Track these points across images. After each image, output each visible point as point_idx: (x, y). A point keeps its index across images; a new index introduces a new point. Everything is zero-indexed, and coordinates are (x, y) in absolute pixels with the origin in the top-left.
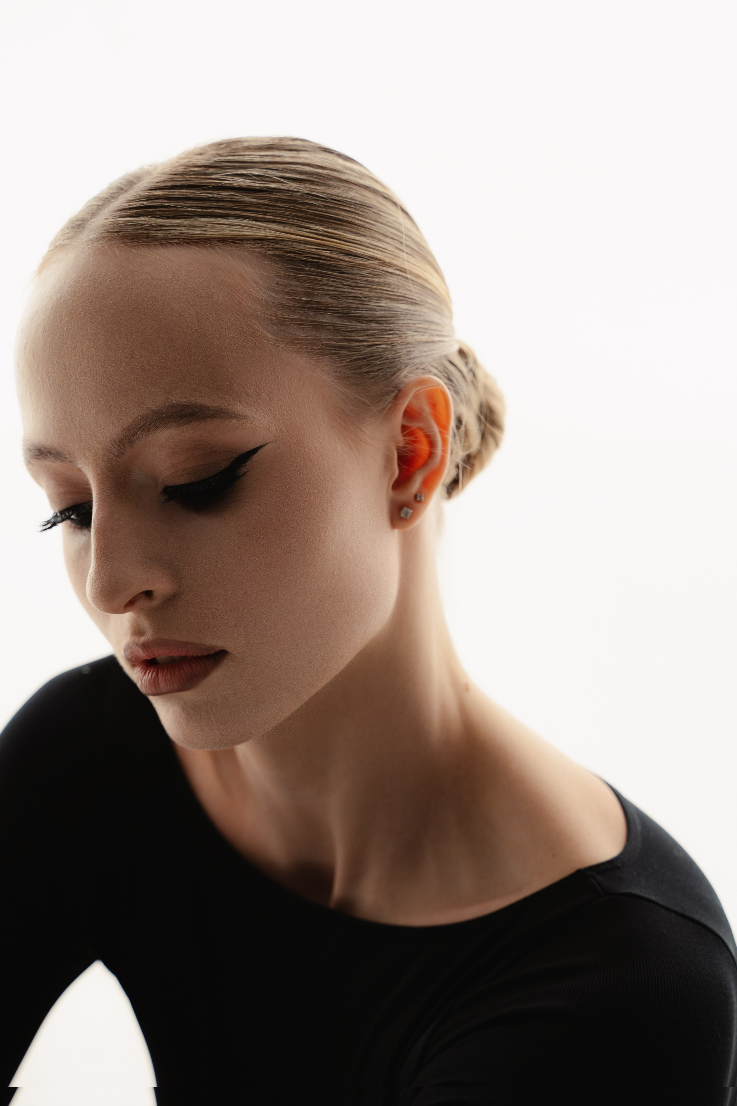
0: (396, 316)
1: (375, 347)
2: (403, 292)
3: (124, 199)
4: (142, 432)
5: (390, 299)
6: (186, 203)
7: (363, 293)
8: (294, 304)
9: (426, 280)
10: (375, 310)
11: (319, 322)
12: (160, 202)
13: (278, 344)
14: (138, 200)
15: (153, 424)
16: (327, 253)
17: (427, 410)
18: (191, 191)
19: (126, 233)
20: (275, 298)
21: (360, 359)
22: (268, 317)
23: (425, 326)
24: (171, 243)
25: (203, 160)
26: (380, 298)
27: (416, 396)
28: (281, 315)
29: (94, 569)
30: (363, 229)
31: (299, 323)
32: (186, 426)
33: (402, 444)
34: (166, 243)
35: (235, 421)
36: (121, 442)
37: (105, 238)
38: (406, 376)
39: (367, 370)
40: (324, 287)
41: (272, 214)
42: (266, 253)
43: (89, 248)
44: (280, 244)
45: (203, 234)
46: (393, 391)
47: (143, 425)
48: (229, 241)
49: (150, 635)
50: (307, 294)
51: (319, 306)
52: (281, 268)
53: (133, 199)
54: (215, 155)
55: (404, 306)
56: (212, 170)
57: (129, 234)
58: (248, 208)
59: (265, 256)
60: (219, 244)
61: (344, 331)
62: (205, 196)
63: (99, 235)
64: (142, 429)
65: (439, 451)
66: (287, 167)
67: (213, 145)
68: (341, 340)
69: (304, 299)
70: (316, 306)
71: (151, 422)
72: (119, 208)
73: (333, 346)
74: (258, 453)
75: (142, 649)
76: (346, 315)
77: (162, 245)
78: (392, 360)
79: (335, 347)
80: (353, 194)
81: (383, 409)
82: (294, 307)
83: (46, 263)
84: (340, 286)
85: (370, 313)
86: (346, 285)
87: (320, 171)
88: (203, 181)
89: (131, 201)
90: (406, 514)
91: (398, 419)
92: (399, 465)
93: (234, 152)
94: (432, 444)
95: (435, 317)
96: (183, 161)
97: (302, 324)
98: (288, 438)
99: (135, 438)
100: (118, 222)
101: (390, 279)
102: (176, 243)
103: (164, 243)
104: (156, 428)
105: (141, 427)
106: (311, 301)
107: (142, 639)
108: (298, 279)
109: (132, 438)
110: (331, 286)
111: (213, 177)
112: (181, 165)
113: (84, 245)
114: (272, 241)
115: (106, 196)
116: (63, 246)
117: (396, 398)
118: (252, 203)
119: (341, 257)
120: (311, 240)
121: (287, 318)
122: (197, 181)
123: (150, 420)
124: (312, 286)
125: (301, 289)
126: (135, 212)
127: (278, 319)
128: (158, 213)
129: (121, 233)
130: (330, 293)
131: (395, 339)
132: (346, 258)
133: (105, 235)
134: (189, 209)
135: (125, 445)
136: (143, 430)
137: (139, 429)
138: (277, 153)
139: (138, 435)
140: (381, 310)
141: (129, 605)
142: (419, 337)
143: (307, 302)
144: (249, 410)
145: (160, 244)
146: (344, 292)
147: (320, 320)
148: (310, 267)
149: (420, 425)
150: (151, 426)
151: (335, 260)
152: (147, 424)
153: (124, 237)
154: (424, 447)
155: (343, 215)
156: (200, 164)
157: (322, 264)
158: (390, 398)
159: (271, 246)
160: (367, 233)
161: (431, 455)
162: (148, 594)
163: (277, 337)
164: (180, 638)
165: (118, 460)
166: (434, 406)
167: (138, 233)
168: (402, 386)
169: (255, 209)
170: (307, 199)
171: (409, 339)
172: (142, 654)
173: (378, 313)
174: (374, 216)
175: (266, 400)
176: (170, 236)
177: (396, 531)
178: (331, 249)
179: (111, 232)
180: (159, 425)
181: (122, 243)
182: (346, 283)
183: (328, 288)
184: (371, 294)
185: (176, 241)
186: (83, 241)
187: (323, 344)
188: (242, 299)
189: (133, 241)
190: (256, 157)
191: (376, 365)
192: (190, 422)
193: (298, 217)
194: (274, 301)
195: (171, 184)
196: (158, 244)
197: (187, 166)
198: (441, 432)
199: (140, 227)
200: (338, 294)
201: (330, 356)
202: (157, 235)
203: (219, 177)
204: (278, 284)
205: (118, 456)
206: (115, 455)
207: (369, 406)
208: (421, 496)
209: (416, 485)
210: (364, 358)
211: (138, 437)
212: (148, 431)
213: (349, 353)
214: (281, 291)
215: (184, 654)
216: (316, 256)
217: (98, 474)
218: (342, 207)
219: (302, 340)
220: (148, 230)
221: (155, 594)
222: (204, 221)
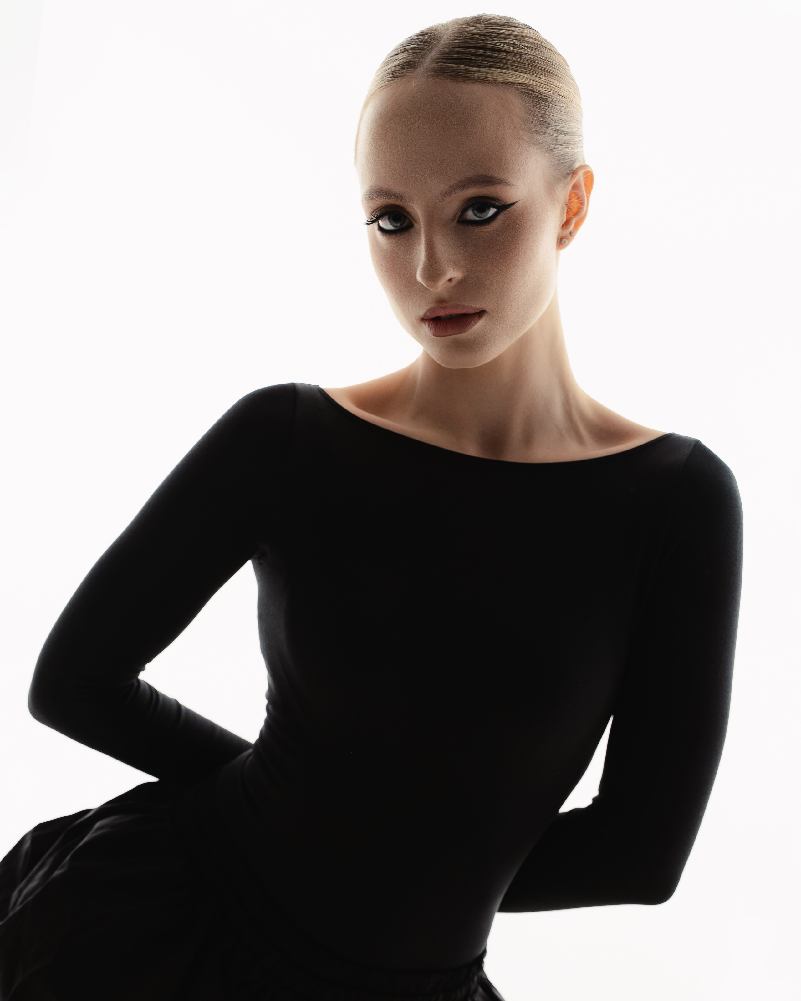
3: (439, 52)
4: (459, 189)
12: (466, 56)
13: (530, 144)
14: (452, 53)
16: (550, 93)
17: (583, 184)
20: (529, 118)
22: (526, 129)
25: (476, 30)
27: (580, 175)
28: (532, 128)
31: (539, 133)
33: (568, 202)
34: (474, 81)
35: (509, 187)
36: (446, 193)
40: (549, 113)
46: (571, 173)
48: (505, 83)
50: (542, 117)
51: (547, 124)
56: (486, 38)
57: (453, 74)
60: (501, 84)
63: (434, 73)
71: (465, 184)
74: (514, 205)
89: (447, 53)
91: (569, 189)
92: (566, 215)
94: (581, 203)
98: (529, 198)
100: (446, 67)
109: (452, 192)
110: (552, 113)
113: (425, 78)
118: (513, 60)
119: (555, 96)
121: (534, 130)
126: (453, 61)
128: (466, 63)
143: (542, 121)
144: (515, 181)
149: (578, 193)
151: (553, 98)
161: (581, 209)
162: (450, 280)
167: (459, 74)
168: (575, 169)
176: (476, 78)
177: (559, 252)
185: (480, 80)
188: (514, 118)
198: (587, 197)
208: (572, 233)
209: (572, 226)
212: (462, 189)
214: (531, 114)
216: (545, 95)
221: (453, 280)
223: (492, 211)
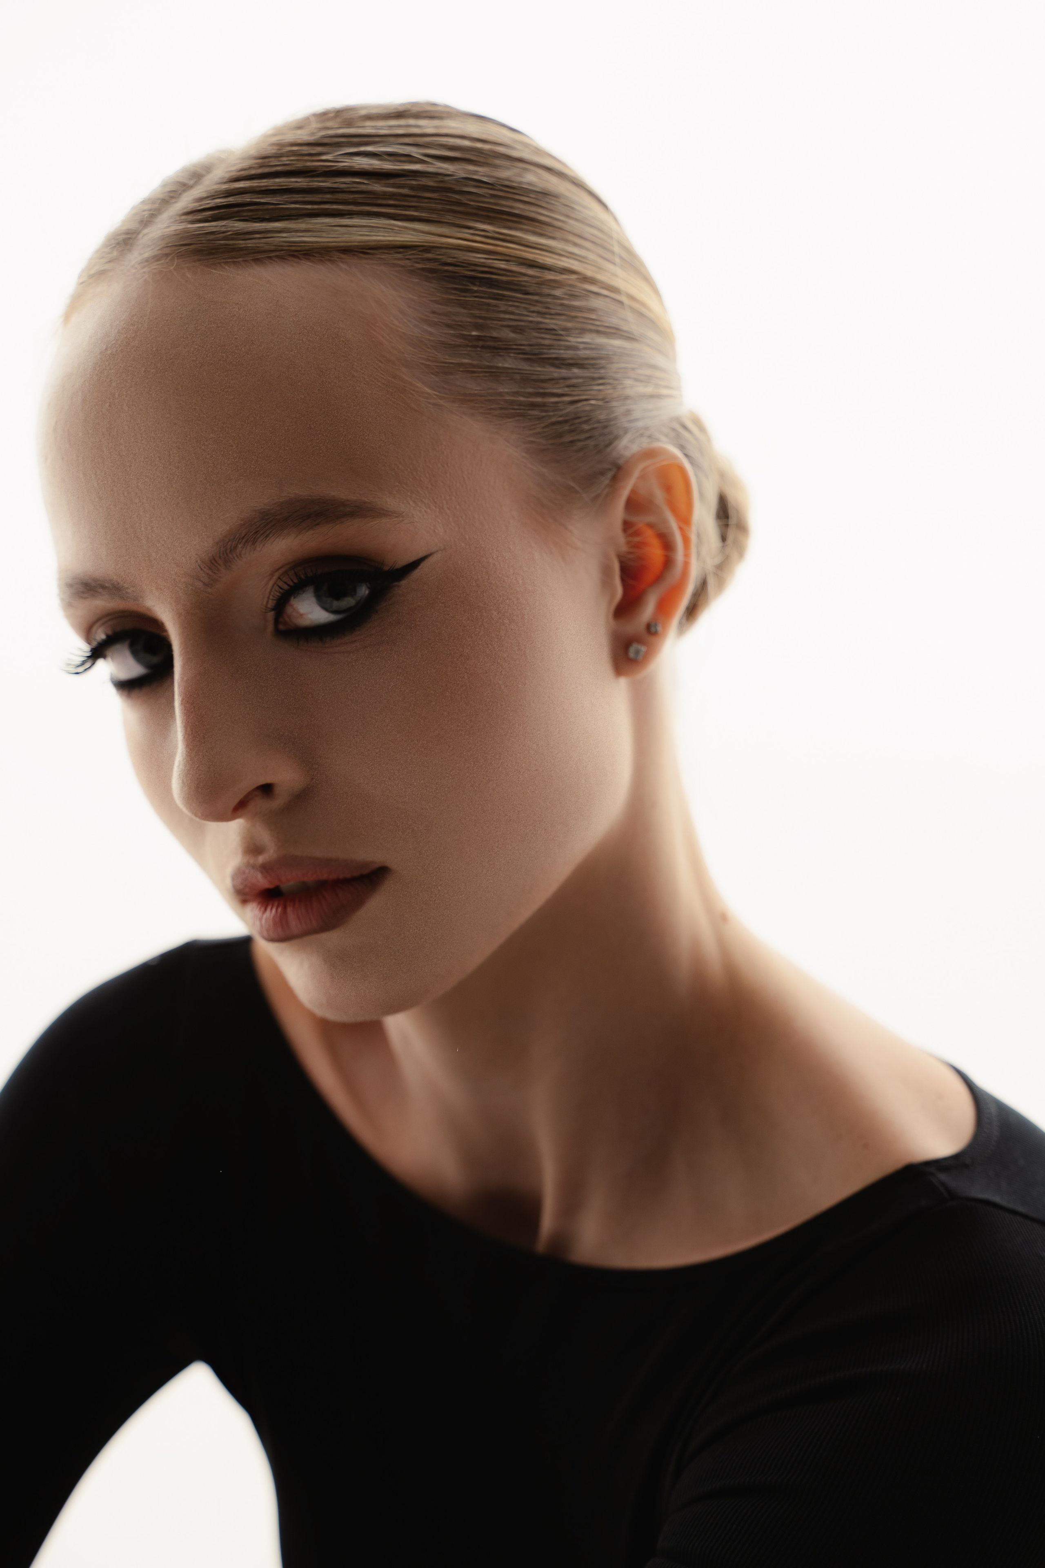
0: (607, 358)
1: (580, 404)
2: (613, 321)
3: (192, 198)
4: (244, 545)
5: (598, 332)
6: (286, 197)
7: (558, 322)
8: (459, 341)
9: (643, 304)
10: (576, 348)
11: (498, 368)
12: (247, 198)
13: (441, 402)
14: (212, 197)
15: (262, 532)
16: (502, 265)
17: (659, 496)
18: (293, 180)
19: (200, 245)
20: (431, 334)
21: (559, 423)
22: (423, 362)
23: (648, 372)
24: (270, 258)
25: (303, 136)
26: (583, 331)
27: (643, 477)
28: (444, 358)
29: (185, 755)
30: (550, 229)
31: (470, 371)
32: (311, 532)
33: (624, 548)
34: (261, 258)
35: (384, 520)
36: (213, 561)
37: (167, 255)
38: (626, 448)
39: (571, 439)
40: (502, 316)
41: (416, 208)
42: (412, 266)
43: (144, 272)
44: (433, 253)
45: (317, 242)
46: (610, 470)
47: (245, 535)
48: (357, 251)
49: (272, 851)
50: (477, 327)
51: (496, 344)
52: (436, 289)
53: (205, 196)
54: (320, 129)
55: (617, 342)
56: (319, 149)
57: (204, 247)
58: (380, 202)
59: (412, 272)
60: (342, 256)
61: (535, 380)
62: (314, 186)
63: (160, 252)
64: (244, 540)
65: (679, 556)
66: (432, 140)
67: (315, 115)
68: (531, 395)
69: (474, 333)
70: (491, 344)
71: (257, 528)
72: (185, 211)
73: (521, 404)
74: (420, 567)
75: (262, 873)
76: (536, 356)
77: (257, 261)
78: (605, 424)
79: (524, 406)
80: (531, 178)
81: (597, 497)
82: (459, 346)
83: (76, 302)
84: (526, 313)
85: (568, 354)
86: (533, 312)
87: (479, 145)
88: (309, 164)
89: (201, 199)
90: (637, 652)
91: (618, 511)
92: (623, 580)
93: (349, 123)
94: (668, 545)
95: (659, 360)
96: (274, 139)
97: (473, 372)
98: (463, 544)
99: (235, 555)
100: (185, 231)
101: (595, 303)
102: (277, 257)
103: (258, 257)
104: (266, 537)
105: (243, 538)
106: (485, 336)
107: (261, 859)
108: (463, 305)
109: (230, 555)
110: (512, 313)
111: (324, 157)
112: (273, 144)
113: (136, 268)
114: (421, 249)
115: (161, 196)
116: (102, 273)
117: (615, 479)
118: (385, 193)
119: (523, 270)
120: (478, 247)
121: (451, 363)
122: (300, 165)
123: (256, 525)
124: (484, 314)
125: (469, 320)
126: (210, 214)
127: (438, 364)
128: (245, 214)
129: (193, 247)
130: (511, 323)
131: (608, 390)
132: (531, 272)
133: (167, 251)
134: (293, 206)
135: (219, 567)
136: (246, 542)
137: (240, 541)
138: (412, 122)
139: (238, 551)
140: (585, 349)
141: (239, 808)
142: (641, 389)
143: (478, 338)
144: (403, 503)
145: (252, 260)
146: (531, 322)
147: (500, 365)
148: (479, 286)
149: (651, 519)
150: (258, 536)
151: (515, 275)
152: (252, 532)
153: (198, 252)
154: (655, 552)
155: (519, 208)
156: (299, 141)
157: (496, 280)
158: (606, 480)
159: (420, 257)
160: (558, 234)
161: (668, 563)
162: (267, 789)
163: (439, 392)
164: (319, 852)
165: (209, 590)
166: (668, 489)
167: (218, 245)
168: (621, 462)
169: (391, 202)
170: (466, 186)
171: (628, 392)
172: (262, 881)
173: (582, 353)
174: (563, 210)
175: (427, 488)
176: (267, 247)
177: (623, 681)
178: (507, 258)
179: (176, 246)
180: (271, 532)
181: (195, 261)
182: (533, 308)
183: (507, 316)
184: (569, 325)
185: (278, 253)
186: (133, 263)
187: (507, 401)
188: (383, 337)
189: (211, 257)
190: (383, 127)
191: (583, 431)
192: (317, 524)
193: (455, 212)
194: (431, 338)
195: (260, 171)
196: (250, 260)
197: (281, 145)
198: (681, 528)
199: (221, 235)
200: (522, 326)
201: (517, 418)
202: (247, 247)
203: (331, 158)
204: (434, 312)
205: (207, 585)
206: (204, 584)
207: (577, 492)
208: (656, 625)
209: (648, 610)
210: (566, 421)
211: (238, 554)
212: (254, 543)
213: (544, 414)
214: (440, 323)
215: (325, 877)
216: (486, 269)
217: (179, 615)
218: (517, 197)
219: (475, 395)
220: (233, 239)
221: (277, 790)
222: (316, 223)
223: (363, 591)
